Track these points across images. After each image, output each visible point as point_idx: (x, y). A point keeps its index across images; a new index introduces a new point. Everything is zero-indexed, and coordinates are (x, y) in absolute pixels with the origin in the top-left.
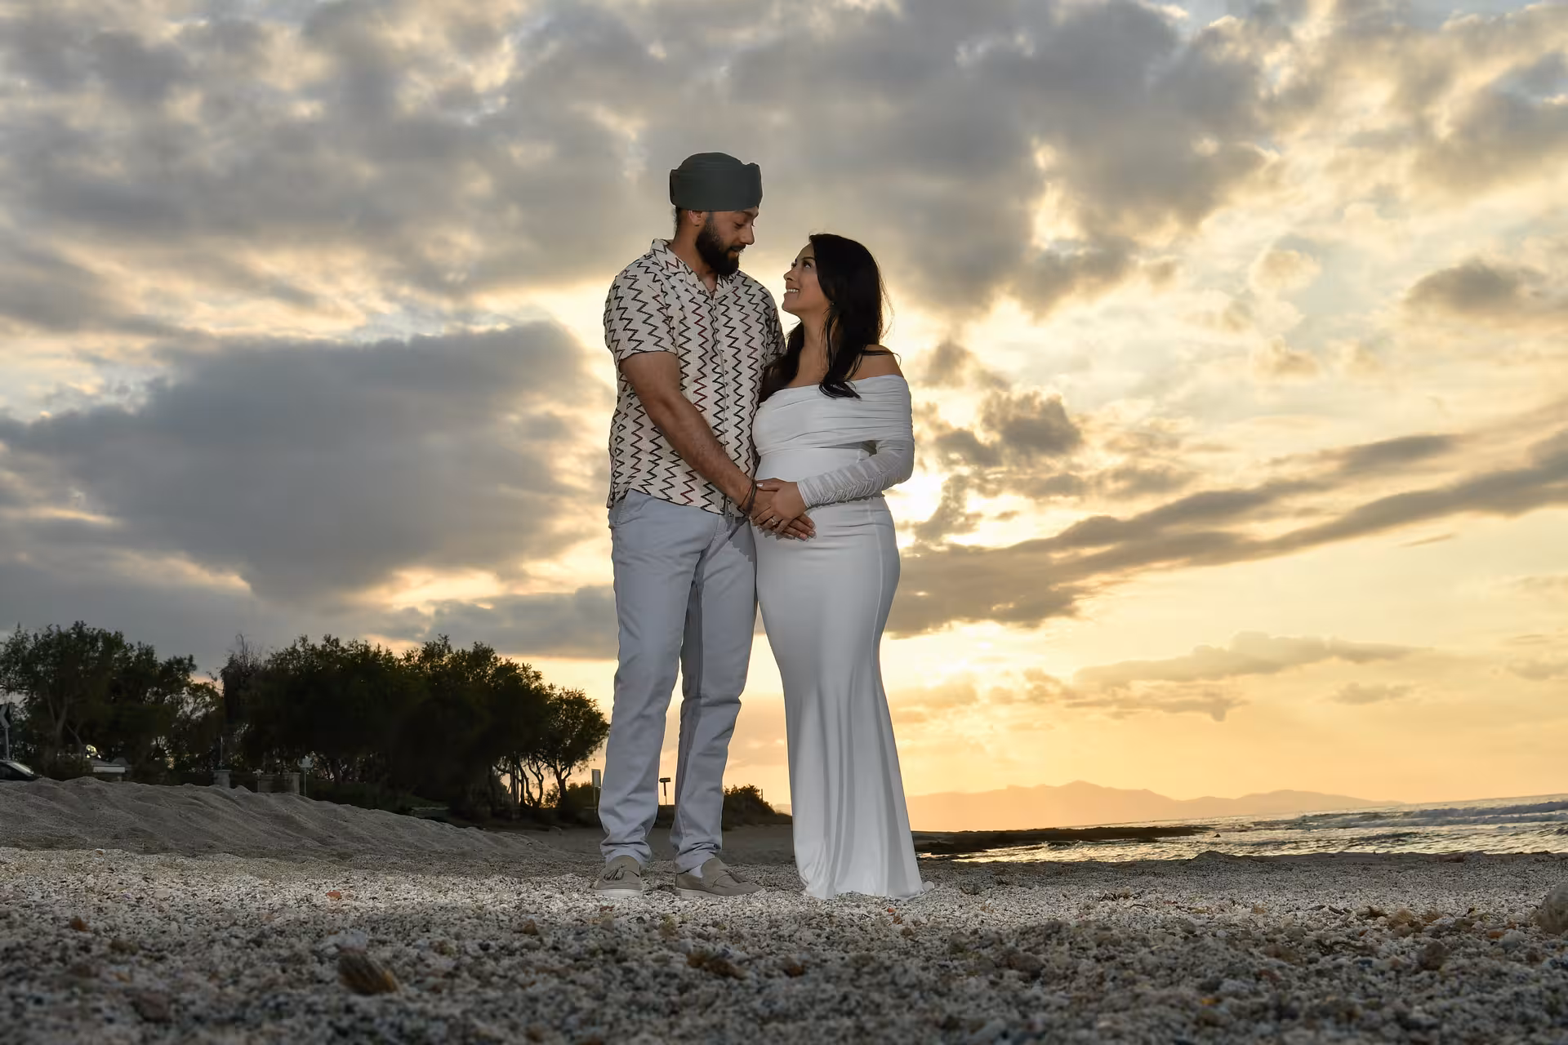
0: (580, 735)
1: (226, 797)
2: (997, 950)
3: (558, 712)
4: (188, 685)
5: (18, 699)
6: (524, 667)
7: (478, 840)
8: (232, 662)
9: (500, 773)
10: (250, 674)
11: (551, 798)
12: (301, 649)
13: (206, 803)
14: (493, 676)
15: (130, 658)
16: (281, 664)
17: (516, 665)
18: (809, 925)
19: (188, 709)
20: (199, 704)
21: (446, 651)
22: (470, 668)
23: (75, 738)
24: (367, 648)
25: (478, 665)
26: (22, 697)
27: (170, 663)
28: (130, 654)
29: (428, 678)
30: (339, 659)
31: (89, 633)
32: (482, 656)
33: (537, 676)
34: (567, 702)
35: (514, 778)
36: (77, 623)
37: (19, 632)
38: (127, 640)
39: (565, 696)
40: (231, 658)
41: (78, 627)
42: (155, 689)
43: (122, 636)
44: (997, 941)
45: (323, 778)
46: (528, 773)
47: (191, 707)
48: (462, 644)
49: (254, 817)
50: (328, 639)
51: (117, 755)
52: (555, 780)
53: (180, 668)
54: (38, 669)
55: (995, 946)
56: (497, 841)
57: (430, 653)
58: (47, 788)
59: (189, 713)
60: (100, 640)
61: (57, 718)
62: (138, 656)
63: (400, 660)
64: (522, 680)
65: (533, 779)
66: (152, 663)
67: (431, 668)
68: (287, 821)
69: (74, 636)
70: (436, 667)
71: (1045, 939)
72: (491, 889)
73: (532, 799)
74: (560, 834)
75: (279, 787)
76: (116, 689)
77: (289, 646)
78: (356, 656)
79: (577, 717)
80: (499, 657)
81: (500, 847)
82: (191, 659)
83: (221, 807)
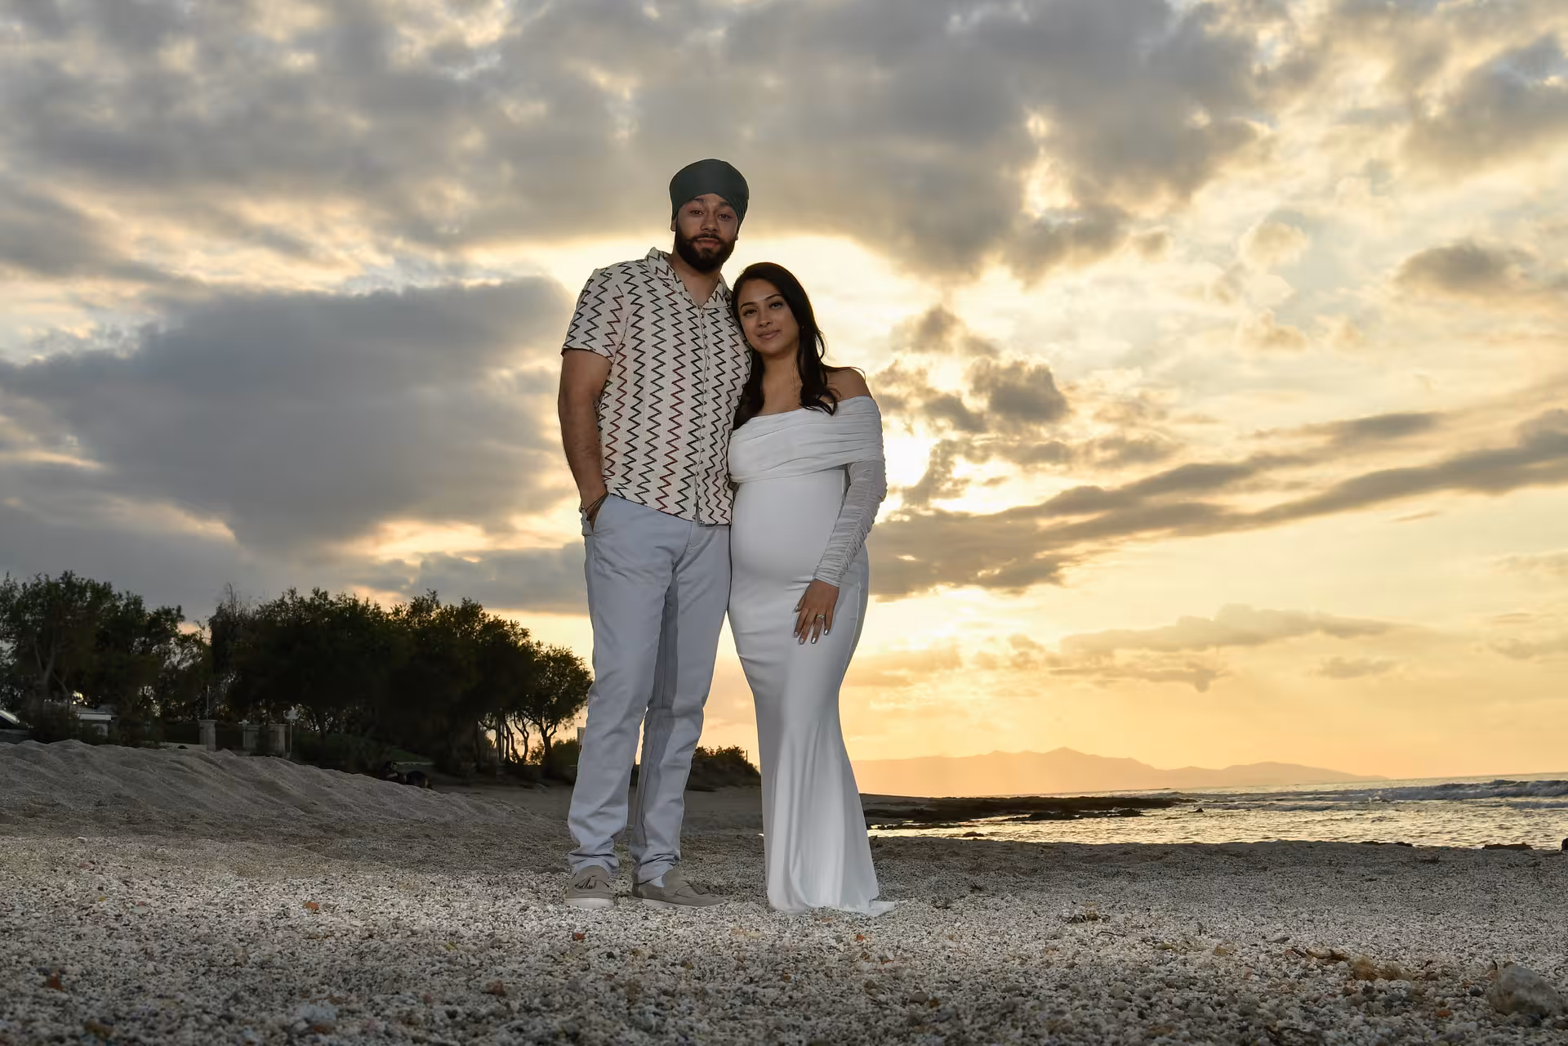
0: (566, 692)
1: (211, 762)
2: (953, 1026)
3: (544, 669)
4: (176, 635)
5: (7, 646)
6: (512, 625)
7: (460, 808)
8: (220, 610)
9: (485, 728)
10: (238, 624)
11: (536, 755)
12: (289, 602)
13: (191, 768)
14: (481, 632)
15: (119, 607)
16: (268, 616)
17: (504, 622)
18: (776, 970)
19: (175, 659)
20: (186, 654)
21: (435, 607)
22: (458, 624)
23: (61, 686)
24: (355, 602)
25: (467, 622)
26: (10, 645)
27: (158, 613)
28: (118, 604)
29: (415, 631)
30: (328, 613)
31: (79, 584)
32: (469, 612)
33: (525, 634)
34: (555, 659)
35: (499, 734)
36: (66, 573)
37: (8, 580)
38: (115, 591)
39: (552, 654)
40: (220, 607)
41: (67, 577)
42: (143, 639)
43: (110, 587)
44: (954, 1016)
45: (309, 729)
46: (513, 729)
47: (178, 658)
48: (450, 601)
49: (238, 783)
50: (316, 593)
51: (102, 702)
52: (539, 736)
53: (169, 617)
54: (26, 618)
55: (951, 1020)
56: (480, 809)
57: (418, 608)
58: (32, 751)
59: (176, 663)
60: (89, 590)
61: (44, 668)
62: (127, 605)
63: (388, 615)
64: (510, 637)
65: (518, 736)
66: (140, 612)
67: (419, 622)
68: (271, 787)
69: (63, 586)
70: (424, 622)
71: (1000, 1019)
72: (468, 893)
73: (517, 756)
74: (545, 792)
75: (263, 748)
76: (103, 638)
77: (277, 598)
78: (345, 609)
79: (564, 675)
80: (487, 613)
81: (482, 816)
82: (179, 609)
83: (206, 772)
